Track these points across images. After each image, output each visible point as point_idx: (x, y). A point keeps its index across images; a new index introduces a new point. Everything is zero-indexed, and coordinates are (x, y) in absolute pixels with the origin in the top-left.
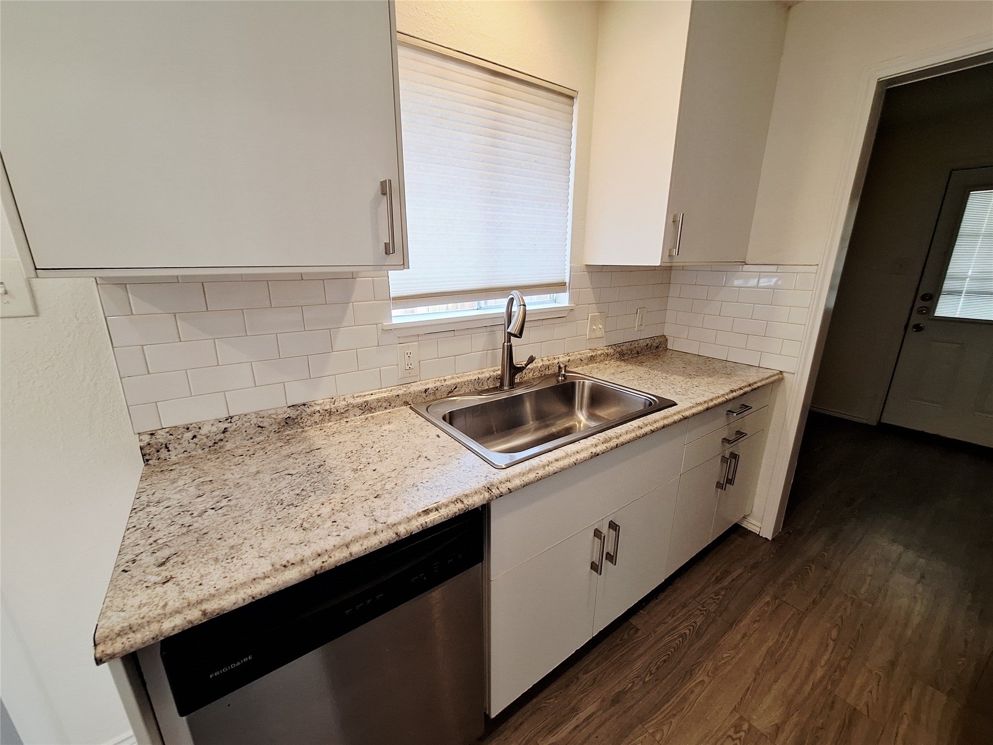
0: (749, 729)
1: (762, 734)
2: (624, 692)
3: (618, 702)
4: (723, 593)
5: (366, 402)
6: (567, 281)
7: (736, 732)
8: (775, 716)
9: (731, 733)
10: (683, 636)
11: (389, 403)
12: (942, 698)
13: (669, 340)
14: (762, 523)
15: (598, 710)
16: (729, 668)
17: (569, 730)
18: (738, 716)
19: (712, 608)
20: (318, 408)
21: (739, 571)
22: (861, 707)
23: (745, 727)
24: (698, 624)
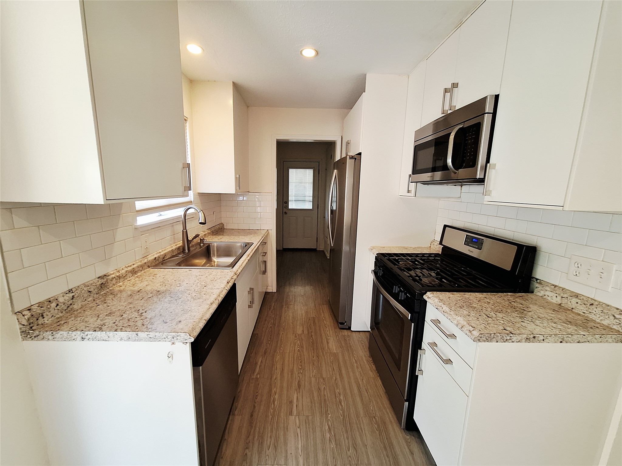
0: (298, 335)
1: (301, 334)
2: (266, 349)
3: (266, 353)
4: (273, 311)
5: (134, 268)
6: (192, 200)
7: (296, 338)
8: (301, 329)
9: (295, 338)
10: (271, 327)
11: (142, 267)
12: (325, 306)
13: (224, 225)
14: (272, 287)
15: (262, 358)
16: (286, 327)
17: (258, 368)
18: (294, 334)
19: (273, 316)
20: (113, 276)
21: (274, 304)
22: (314, 316)
23: (297, 335)
24: (273, 322)
